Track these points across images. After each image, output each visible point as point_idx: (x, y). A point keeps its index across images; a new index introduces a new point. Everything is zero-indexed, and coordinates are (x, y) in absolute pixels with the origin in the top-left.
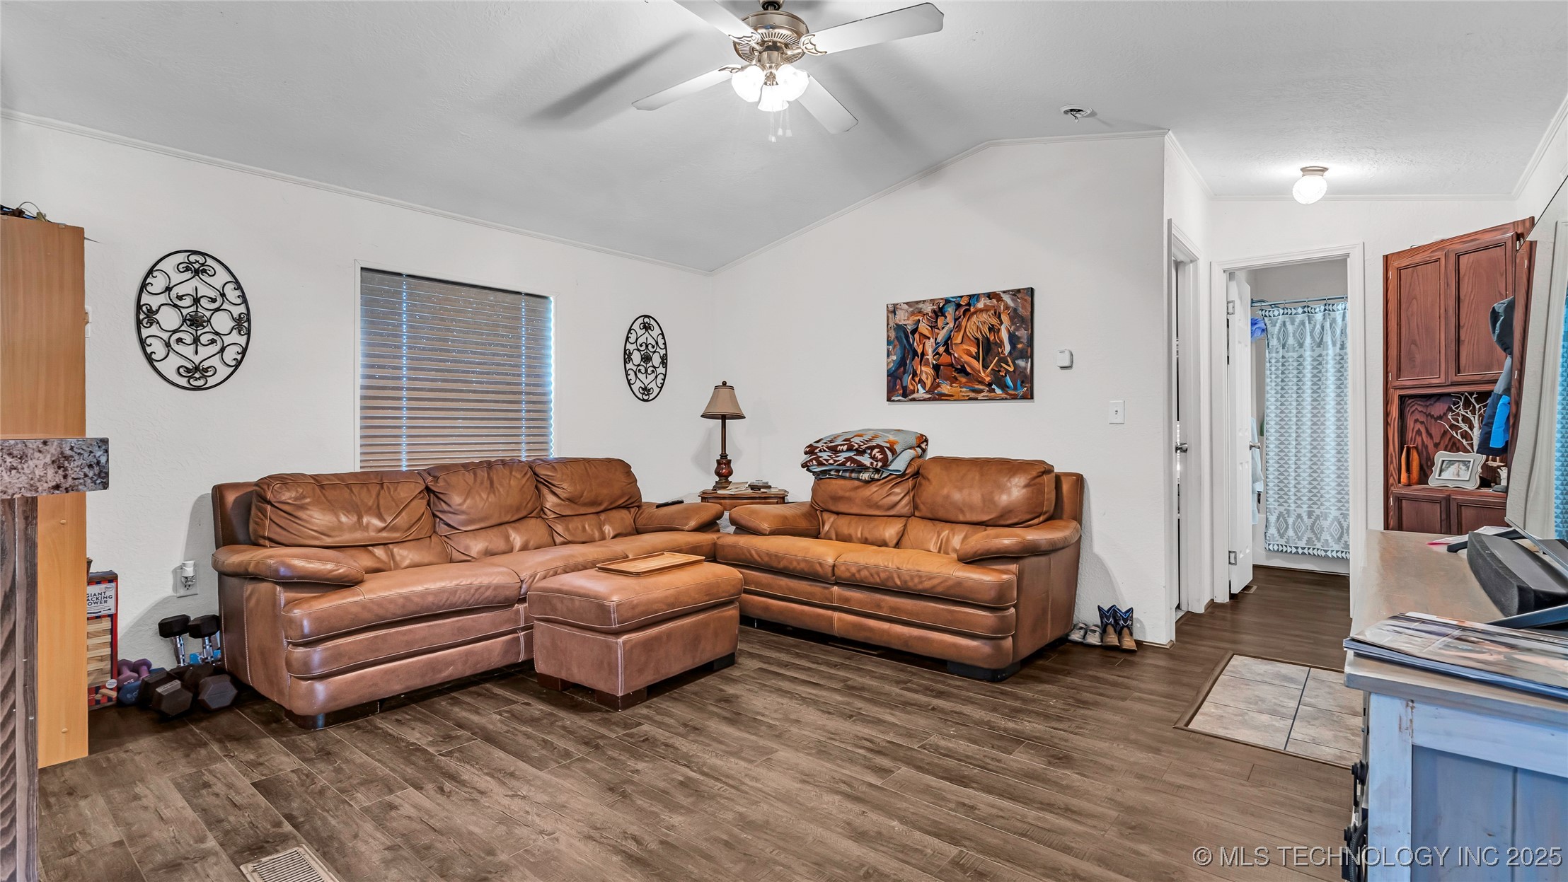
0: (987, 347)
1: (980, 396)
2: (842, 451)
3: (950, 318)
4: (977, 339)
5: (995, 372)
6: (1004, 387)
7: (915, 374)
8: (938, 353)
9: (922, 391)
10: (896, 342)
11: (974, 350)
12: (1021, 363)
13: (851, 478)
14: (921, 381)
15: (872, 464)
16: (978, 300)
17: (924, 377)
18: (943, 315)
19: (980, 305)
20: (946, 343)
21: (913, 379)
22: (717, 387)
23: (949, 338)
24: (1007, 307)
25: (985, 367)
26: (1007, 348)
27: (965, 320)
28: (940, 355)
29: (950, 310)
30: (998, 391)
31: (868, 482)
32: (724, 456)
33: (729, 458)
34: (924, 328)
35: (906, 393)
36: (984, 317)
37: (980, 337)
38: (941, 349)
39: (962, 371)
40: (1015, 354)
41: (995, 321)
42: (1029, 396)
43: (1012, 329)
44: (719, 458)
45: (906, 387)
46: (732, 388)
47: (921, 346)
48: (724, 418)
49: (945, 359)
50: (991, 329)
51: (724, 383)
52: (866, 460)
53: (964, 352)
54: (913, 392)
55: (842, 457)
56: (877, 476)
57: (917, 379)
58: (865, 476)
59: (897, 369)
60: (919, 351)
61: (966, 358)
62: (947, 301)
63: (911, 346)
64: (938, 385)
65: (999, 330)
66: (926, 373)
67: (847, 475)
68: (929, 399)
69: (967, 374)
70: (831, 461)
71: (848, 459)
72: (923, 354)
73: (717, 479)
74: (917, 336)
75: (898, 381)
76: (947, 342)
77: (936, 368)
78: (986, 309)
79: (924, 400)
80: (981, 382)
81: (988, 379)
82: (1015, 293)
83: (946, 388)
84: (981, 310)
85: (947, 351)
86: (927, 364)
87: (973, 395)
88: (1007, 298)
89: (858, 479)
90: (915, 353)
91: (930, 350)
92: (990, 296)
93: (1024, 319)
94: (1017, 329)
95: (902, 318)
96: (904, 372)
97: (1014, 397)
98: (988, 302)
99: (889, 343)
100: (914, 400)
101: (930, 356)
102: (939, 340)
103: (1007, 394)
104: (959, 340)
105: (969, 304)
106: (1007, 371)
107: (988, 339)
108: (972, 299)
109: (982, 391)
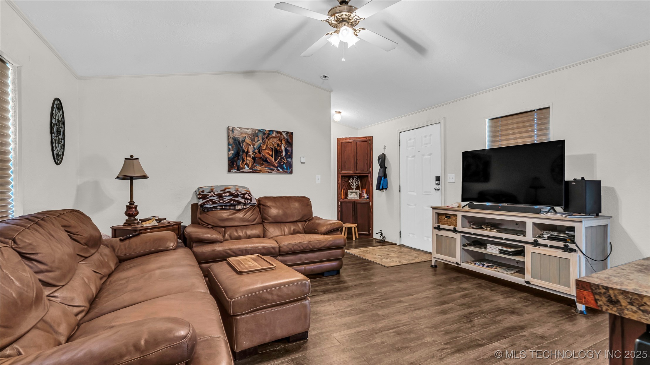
0: (277, 152)
1: (273, 172)
2: (226, 196)
3: (260, 138)
4: (272, 149)
5: (279, 163)
6: (283, 168)
7: (243, 160)
8: (255, 152)
9: (247, 168)
10: (233, 145)
11: (271, 153)
12: (289, 160)
13: (230, 209)
14: (246, 164)
15: (245, 201)
16: (273, 133)
17: (248, 162)
18: (258, 136)
19: (274, 135)
20: (258, 148)
21: (243, 162)
22: (126, 159)
23: (260, 146)
24: (284, 138)
25: (276, 160)
26: (284, 154)
27: (267, 140)
28: (256, 153)
29: (260, 135)
30: (281, 170)
31: (239, 210)
32: (132, 203)
33: (135, 204)
34: (248, 140)
35: (239, 169)
36: (275, 140)
37: (273, 148)
38: (256, 151)
39: (266, 161)
40: (287, 156)
41: (279, 143)
42: (291, 172)
43: (286, 147)
44: (128, 204)
45: (239, 166)
46: (138, 159)
47: (247, 148)
48: (131, 179)
49: (258, 155)
50: (278, 145)
51: (132, 157)
52: (240, 199)
53: (267, 153)
54: (242, 168)
55: (227, 199)
56: (245, 207)
57: (245, 163)
58: (239, 207)
59: (234, 158)
60: (246, 150)
61: (267, 156)
62: (259, 131)
63: (242, 148)
64: (255, 166)
65: (281, 146)
66: (249, 160)
67: (228, 208)
68: (251, 172)
69: (268, 162)
70: (221, 201)
71: (231, 200)
72: (248, 152)
73: (127, 218)
74: (244, 143)
75: (235, 163)
76: (260, 148)
77: (254, 159)
78: (275, 137)
79: (248, 172)
80: (274, 166)
81: (276, 165)
82: (287, 133)
83: (258, 168)
84: (274, 137)
85: (259, 152)
86: (250, 156)
87: (270, 171)
88: (284, 134)
89: (234, 209)
90: (244, 151)
91: (251, 151)
92: (278, 132)
93: (289, 143)
94: (288, 147)
95: (236, 134)
96: (238, 159)
97: (287, 173)
98: (277, 134)
99: (229, 144)
100: (243, 172)
101: (251, 153)
102: (255, 146)
103: (284, 171)
104: (264, 148)
105: (269, 134)
106: (284, 163)
107: (277, 149)
108: (271, 132)
109: (274, 170)
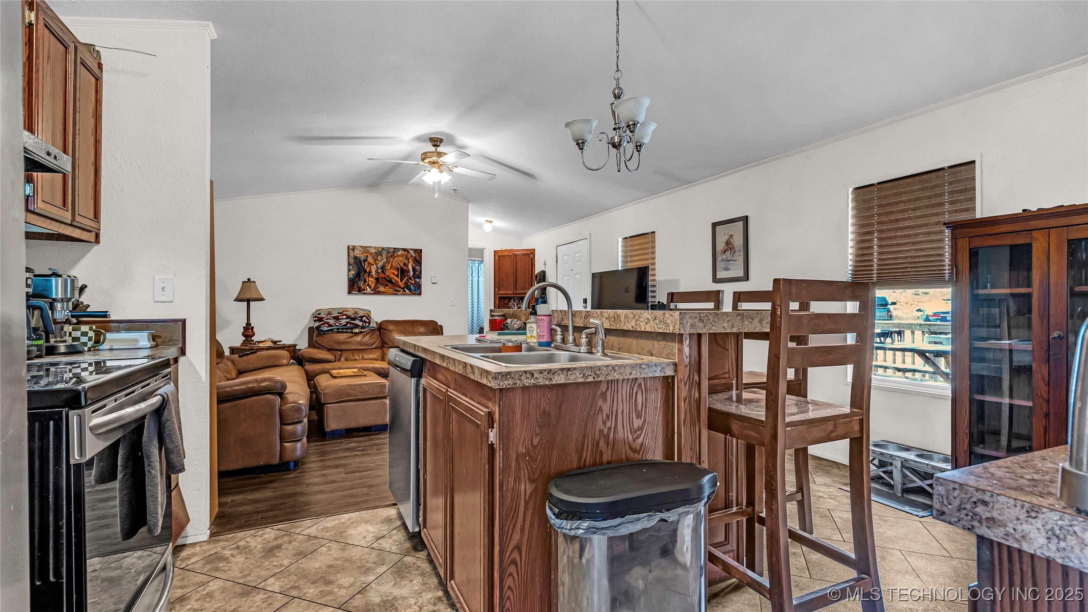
0: (403, 272)
1: (399, 293)
2: (343, 319)
3: (384, 256)
4: (398, 268)
5: (406, 283)
6: (410, 290)
7: (365, 281)
8: (378, 272)
9: (369, 289)
10: (354, 265)
11: (396, 273)
12: (418, 280)
13: (347, 332)
14: (368, 285)
15: (363, 324)
16: (398, 251)
17: (370, 283)
18: (381, 255)
19: (399, 253)
20: (382, 268)
21: (364, 283)
22: (243, 282)
23: (384, 266)
24: (411, 256)
25: (402, 280)
26: (412, 273)
27: (392, 259)
28: (379, 273)
29: (384, 253)
30: (407, 291)
31: (357, 334)
32: (248, 324)
33: (252, 325)
34: (370, 260)
35: (360, 291)
36: (401, 259)
37: (399, 267)
38: (380, 271)
39: (391, 281)
40: (415, 276)
41: (406, 261)
42: (420, 294)
43: (414, 266)
44: (245, 325)
45: (360, 287)
46: (254, 282)
47: (369, 268)
48: (248, 301)
49: (382, 275)
50: (405, 264)
51: (249, 280)
52: (358, 322)
53: (391, 273)
54: (364, 290)
55: (343, 322)
56: (363, 330)
57: (366, 284)
58: (357, 330)
59: (354, 279)
60: (368, 271)
61: (392, 276)
62: (383, 249)
63: (364, 268)
64: (378, 287)
65: (408, 265)
66: (371, 281)
67: (345, 331)
68: (373, 294)
69: (393, 283)
70: (337, 324)
71: (348, 323)
72: (370, 272)
73: (244, 339)
74: (366, 263)
75: (356, 284)
76: (383, 268)
77: (377, 279)
78: (401, 256)
79: (370, 294)
80: (400, 287)
81: (403, 286)
82: (416, 251)
83: (382, 289)
84: (400, 256)
85: (383, 272)
86: (372, 277)
87: (396, 292)
88: (411, 252)
89: (352, 332)
90: (365, 271)
91: (374, 271)
92: (404, 250)
93: (418, 262)
94: (416, 266)
95: (357, 253)
96: (359, 280)
97: (414, 294)
98: (403, 252)
99: (349, 264)
100: (365, 293)
101: (373, 273)
102: (378, 266)
103: (411, 292)
104: (389, 268)
105: (394, 252)
106: (411, 283)
107: (403, 269)
108: (396, 250)
109: (400, 291)
